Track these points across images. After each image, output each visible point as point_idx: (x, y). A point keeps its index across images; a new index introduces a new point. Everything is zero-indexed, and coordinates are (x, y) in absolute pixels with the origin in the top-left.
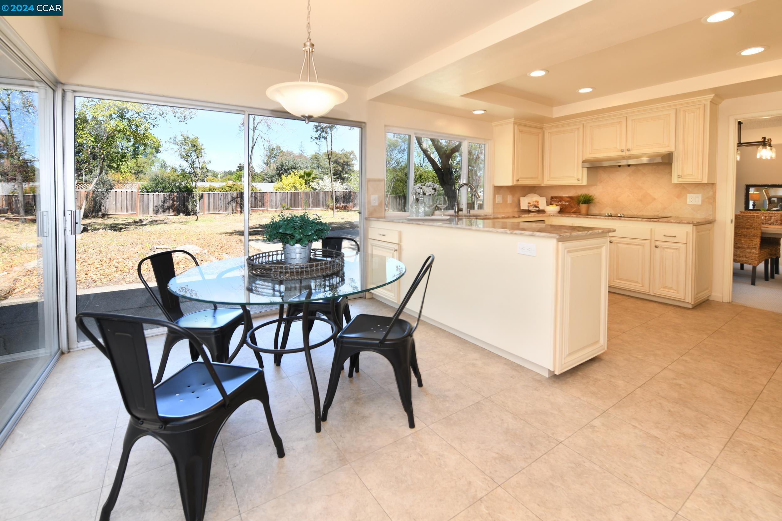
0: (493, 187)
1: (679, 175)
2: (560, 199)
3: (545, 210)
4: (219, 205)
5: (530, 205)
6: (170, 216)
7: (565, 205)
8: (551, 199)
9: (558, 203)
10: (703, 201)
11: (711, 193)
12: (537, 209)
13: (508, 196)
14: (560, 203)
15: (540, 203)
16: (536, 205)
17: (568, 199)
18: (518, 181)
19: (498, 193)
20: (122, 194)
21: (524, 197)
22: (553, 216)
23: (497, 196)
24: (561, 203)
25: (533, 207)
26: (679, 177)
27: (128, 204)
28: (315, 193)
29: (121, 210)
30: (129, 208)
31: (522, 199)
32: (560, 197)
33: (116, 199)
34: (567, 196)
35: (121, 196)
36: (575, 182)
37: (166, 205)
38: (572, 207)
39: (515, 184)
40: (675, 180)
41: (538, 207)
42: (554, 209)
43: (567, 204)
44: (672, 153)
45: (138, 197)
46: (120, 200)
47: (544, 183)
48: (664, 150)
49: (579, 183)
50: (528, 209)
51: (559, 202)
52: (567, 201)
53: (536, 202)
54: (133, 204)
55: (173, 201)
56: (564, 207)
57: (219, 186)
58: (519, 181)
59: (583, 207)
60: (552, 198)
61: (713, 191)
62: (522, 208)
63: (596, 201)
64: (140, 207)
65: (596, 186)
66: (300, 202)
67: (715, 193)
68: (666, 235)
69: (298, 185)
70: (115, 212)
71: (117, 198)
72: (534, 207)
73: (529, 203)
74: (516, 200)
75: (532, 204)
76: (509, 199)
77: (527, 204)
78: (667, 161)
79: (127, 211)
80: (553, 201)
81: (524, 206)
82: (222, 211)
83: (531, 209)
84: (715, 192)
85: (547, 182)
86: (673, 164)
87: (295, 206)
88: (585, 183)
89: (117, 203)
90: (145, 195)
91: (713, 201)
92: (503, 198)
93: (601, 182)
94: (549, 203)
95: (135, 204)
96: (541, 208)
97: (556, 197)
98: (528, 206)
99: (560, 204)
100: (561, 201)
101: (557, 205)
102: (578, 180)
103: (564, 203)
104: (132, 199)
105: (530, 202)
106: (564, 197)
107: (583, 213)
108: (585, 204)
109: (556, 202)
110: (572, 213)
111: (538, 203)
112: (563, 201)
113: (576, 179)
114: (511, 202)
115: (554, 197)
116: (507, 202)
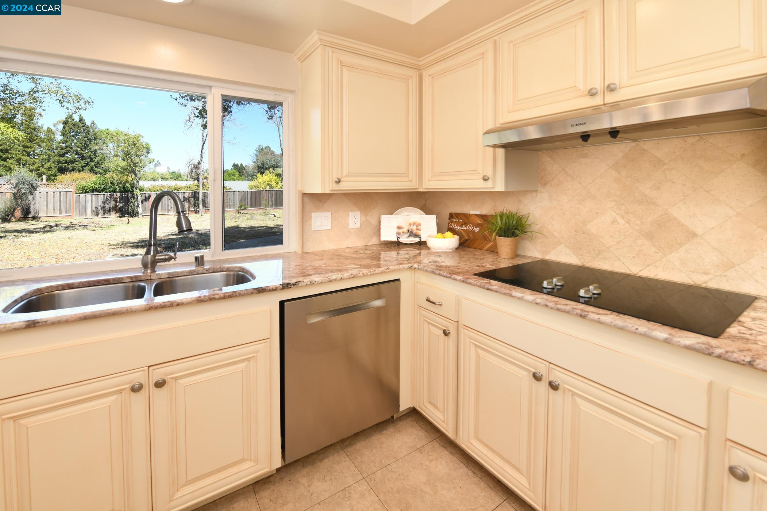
0: (301, 195)
2: (465, 218)
3: (429, 244)
4: (168, 205)
5: (401, 231)
6: (113, 218)
7: (473, 232)
8: (449, 219)
9: (460, 228)
12: (417, 240)
13: (350, 213)
14: (464, 228)
15: (422, 227)
16: (415, 231)
17: (479, 221)
18: (338, 182)
19: (319, 209)
20: (54, 195)
21: (392, 214)
24: (465, 228)
25: (408, 235)
27: (62, 205)
28: (279, 191)
29: (54, 212)
30: (63, 209)
31: (385, 219)
32: (465, 215)
33: (47, 201)
34: (478, 213)
35: (54, 197)
37: (107, 206)
38: (485, 239)
39: (331, 189)
41: (420, 237)
42: (446, 242)
43: (477, 230)
45: (73, 198)
46: (53, 201)
47: (424, 186)
49: (487, 186)
50: (396, 240)
51: (462, 225)
52: (478, 225)
53: (414, 224)
54: (68, 205)
55: (116, 202)
56: (471, 236)
57: (186, 185)
58: (341, 182)
59: (504, 243)
60: (451, 216)
62: (384, 238)
63: (535, 228)
64: (76, 208)
65: (534, 194)
66: (262, 202)
69: (273, 183)
70: (47, 214)
71: (49, 199)
72: (409, 236)
73: (399, 228)
74: (374, 222)
75: (405, 230)
76: (355, 219)
77: (396, 230)
79: (61, 213)
80: (452, 222)
81: (388, 234)
82: (172, 211)
83: (404, 239)
85: (429, 183)
87: (255, 206)
88: (500, 186)
89: (49, 204)
90: (82, 196)
92: (336, 219)
93: (545, 184)
94: (442, 229)
95: (70, 206)
96: (423, 238)
97: (458, 215)
98: (398, 233)
99: (464, 230)
100: (466, 224)
101: (454, 232)
102: (485, 179)
103: (471, 229)
104: (66, 200)
105: (402, 225)
106: (472, 215)
107: (503, 257)
108: (508, 237)
109: (457, 226)
110: (486, 250)
111: (419, 227)
112: (470, 223)
113: (482, 177)
114: (358, 226)
115: (455, 213)
116: (348, 225)
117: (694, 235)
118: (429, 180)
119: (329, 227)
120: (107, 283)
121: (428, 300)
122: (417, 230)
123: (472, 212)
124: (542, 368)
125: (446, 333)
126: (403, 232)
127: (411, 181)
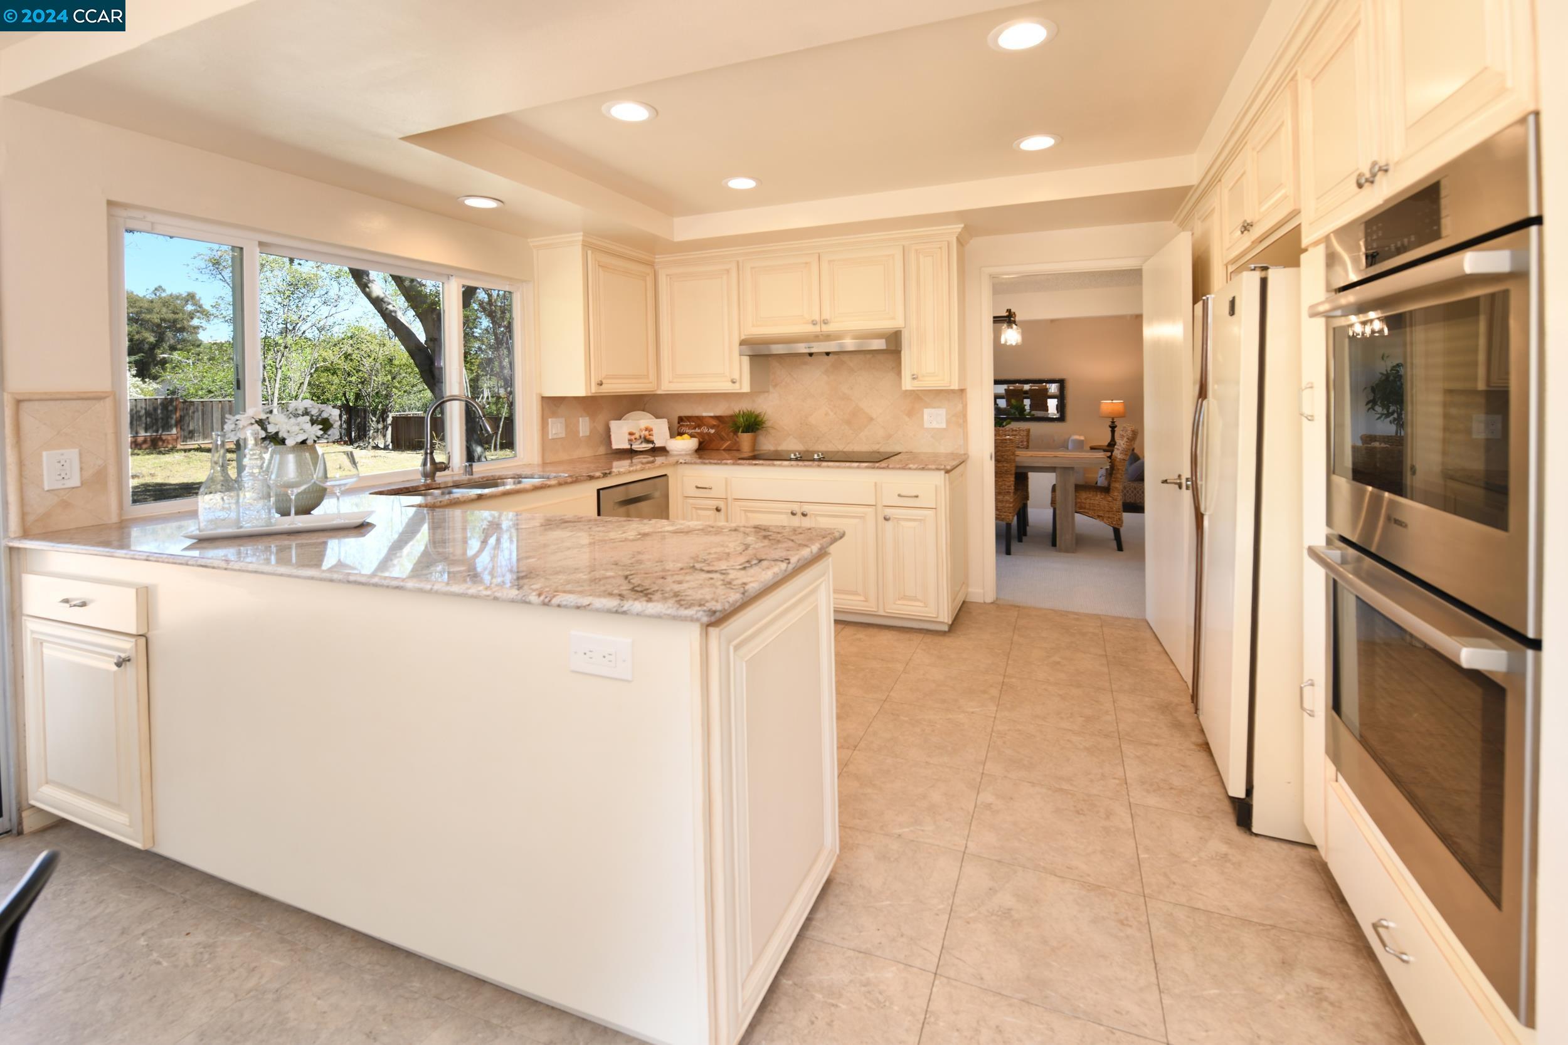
0: (540, 399)
1: (913, 375)
2: (698, 421)
3: (668, 448)
5: (633, 437)
7: (708, 434)
8: (679, 423)
9: (693, 431)
10: (948, 422)
11: (960, 407)
12: (651, 446)
13: (580, 419)
14: (697, 430)
15: (654, 432)
16: (648, 437)
17: (714, 422)
18: (601, 384)
19: (554, 414)
21: (620, 420)
22: (685, 463)
23: (550, 420)
24: (699, 431)
25: (640, 441)
26: (914, 378)
31: (614, 425)
32: (698, 418)
34: (712, 414)
36: (725, 386)
38: (722, 439)
39: (593, 391)
40: (907, 384)
41: (652, 442)
42: (685, 444)
43: (712, 431)
44: (900, 331)
47: (663, 388)
48: (887, 324)
49: (735, 389)
50: (629, 447)
51: (695, 428)
52: (713, 427)
53: (646, 429)
56: (706, 437)
58: (603, 385)
59: (745, 439)
60: (681, 419)
61: (962, 403)
62: (615, 446)
63: (768, 424)
65: (766, 394)
67: (965, 407)
68: (903, 494)
72: (642, 442)
73: (631, 434)
74: (601, 428)
75: (637, 436)
76: (584, 426)
77: (627, 437)
78: (893, 348)
80: (683, 426)
81: (620, 441)
83: (637, 446)
84: (966, 405)
85: (668, 386)
86: (903, 352)
88: (746, 388)
91: (964, 422)
92: (567, 426)
93: (775, 386)
94: (676, 433)
96: (658, 444)
97: (689, 418)
98: (630, 440)
99: (698, 433)
100: (699, 426)
101: (692, 436)
102: (734, 382)
103: (706, 430)
105: (634, 431)
106: (706, 417)
107: (745, 451)
108: (749, 432)
109: (689, 429)
110: (724, 450)
111: (651, 432)
112: (705, 425)
113: (730, 380)
114: (588, 433)
115: (685, 417)
116: (579, 433)
117: (872, 419)
118: (670, 382)
119: (563, 435)
120: (408, 491)
121: (697, 487)
122: (650, 435)
123: (704, 414)
124: (796, 508)
125: (718, 510)
126: (636, 439)
127: (651, 383)
